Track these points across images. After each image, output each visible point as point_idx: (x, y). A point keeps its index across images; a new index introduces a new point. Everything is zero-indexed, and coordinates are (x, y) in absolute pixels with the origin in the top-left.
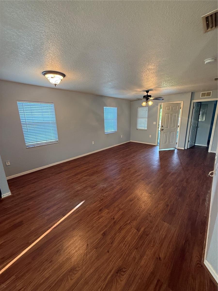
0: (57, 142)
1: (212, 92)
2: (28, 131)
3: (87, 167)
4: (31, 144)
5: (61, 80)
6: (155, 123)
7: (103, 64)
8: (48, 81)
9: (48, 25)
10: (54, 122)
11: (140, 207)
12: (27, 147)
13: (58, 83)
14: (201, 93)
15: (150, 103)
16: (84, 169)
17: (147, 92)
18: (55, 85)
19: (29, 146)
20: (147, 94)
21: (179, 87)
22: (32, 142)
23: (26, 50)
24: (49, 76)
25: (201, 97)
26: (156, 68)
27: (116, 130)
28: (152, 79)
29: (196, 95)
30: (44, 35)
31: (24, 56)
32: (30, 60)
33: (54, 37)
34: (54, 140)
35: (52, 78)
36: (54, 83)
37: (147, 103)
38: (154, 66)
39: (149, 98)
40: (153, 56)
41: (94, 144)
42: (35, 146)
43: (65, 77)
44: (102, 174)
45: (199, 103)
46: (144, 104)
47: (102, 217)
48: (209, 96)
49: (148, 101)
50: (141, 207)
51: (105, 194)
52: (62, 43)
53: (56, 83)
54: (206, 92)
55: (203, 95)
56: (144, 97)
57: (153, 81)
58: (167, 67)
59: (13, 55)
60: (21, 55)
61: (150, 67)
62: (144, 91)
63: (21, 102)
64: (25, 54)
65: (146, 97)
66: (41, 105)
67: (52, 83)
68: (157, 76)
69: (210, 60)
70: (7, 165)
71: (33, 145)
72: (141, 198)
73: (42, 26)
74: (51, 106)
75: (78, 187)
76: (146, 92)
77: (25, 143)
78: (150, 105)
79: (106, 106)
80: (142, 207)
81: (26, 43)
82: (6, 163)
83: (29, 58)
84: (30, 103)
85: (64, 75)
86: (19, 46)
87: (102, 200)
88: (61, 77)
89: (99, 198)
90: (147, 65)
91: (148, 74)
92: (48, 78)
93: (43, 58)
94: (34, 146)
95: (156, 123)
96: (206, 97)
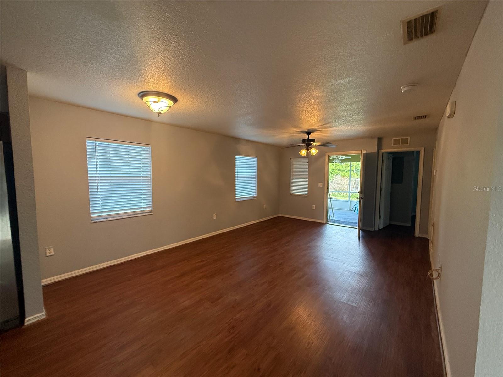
0: (150, 212)
1: (409, 138)
2: (98, 192)
3: (203, 261)
4: (100, 214)
5: (170, 107)
6: (320, 185)
7: (243, 85)
8: (148, 108)
9: (163, 17)
10: (148, 177)
11: (309, 343)
12: (93, 222)
13: (164, 112)
14: (393, 139)
15: (314, 152)
16: (197, 264)
17: (308, 133)
18: (159, 114)
19: (96, 220)
20: (308, 137)
21: (358, 128)
22: (102, 212)
23: (118, 55)
24: (149, 100)
25: (392, 145)
26: (326, 96)
27: (255, 195)
28: (318, 112)
29: (384, 142)
30: (154, 32)
31: (114, 64)
32: (122, 71)
33: (169, 36)
34: (145, 209)
35: (155, 102)
36: (157, 111)
37: (308, 151)
38: (323, 92)
39: (311, 143)
40: (324, 76)
41: (216, 218)
42: (108, 219)
43: (176, 102)
44: (231, 275)
45: (390, 155)
46: (304, 152)
47: (234, 366)
48: (406, 145)
49: (310, 147)
50: (311, 342)
51: (238, 316)
52: (181, 46)
53: (161, 112)
54: (401, 138)
55: (396, 142)
56: (304, 141)
57: (319, 116)
58: (343, 95)
59: (94, 62)
60: (109, 62)
61: (316, 94)
62: (303, 132)
63: (93, 140)
64: (116, 61)
65: (306, 141)
66: (128, 146)
67: (153, 111)
68: (326, 109)
69: (410, 87)
70: (48, 255)
71: (104, 217)
72: (308, 322)
73: (153, 17)
74: (146, 150)
75: (185, 302)
76: (306, 134)
77: (90, 213)
78: (314, 154)
79: (240, 154)
80: (313, 343)
81: (121, 43)
82: (45, 251)
83: (121, 68)
84: (109, 142)
85: (175, 100)
86: (108, 47)
87: (233, 327)
88: (170, 102)
89: (227, 324)
90: (313, 89)
91: (312, 104)
92: (149, 104)
93: (145, 68)
94: (105, 220)
95: (324, 185)
96: (400, 145)
